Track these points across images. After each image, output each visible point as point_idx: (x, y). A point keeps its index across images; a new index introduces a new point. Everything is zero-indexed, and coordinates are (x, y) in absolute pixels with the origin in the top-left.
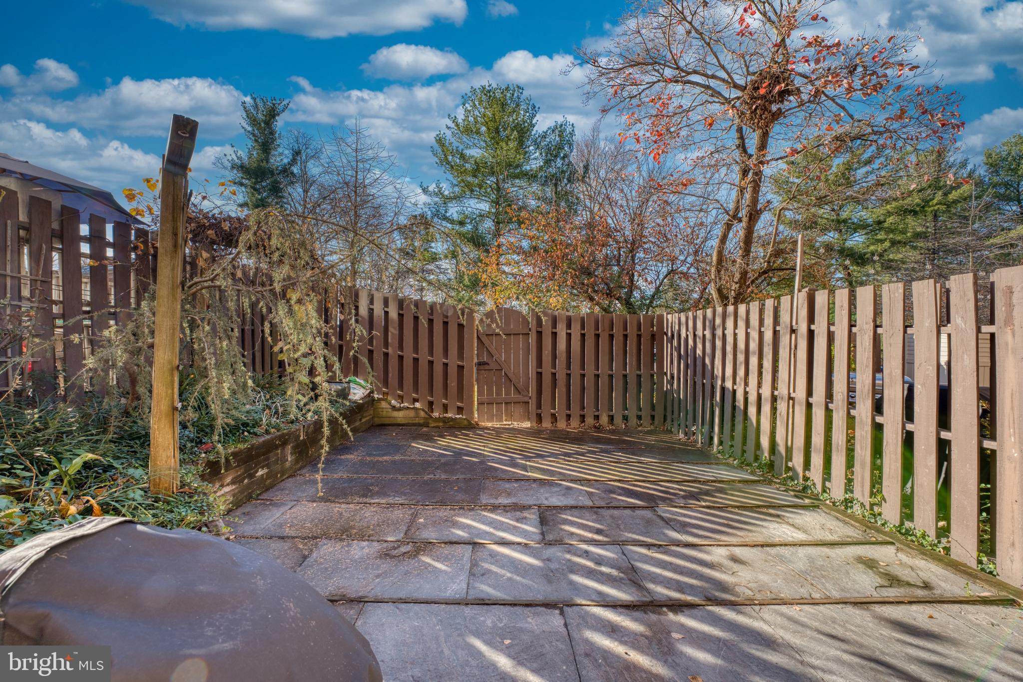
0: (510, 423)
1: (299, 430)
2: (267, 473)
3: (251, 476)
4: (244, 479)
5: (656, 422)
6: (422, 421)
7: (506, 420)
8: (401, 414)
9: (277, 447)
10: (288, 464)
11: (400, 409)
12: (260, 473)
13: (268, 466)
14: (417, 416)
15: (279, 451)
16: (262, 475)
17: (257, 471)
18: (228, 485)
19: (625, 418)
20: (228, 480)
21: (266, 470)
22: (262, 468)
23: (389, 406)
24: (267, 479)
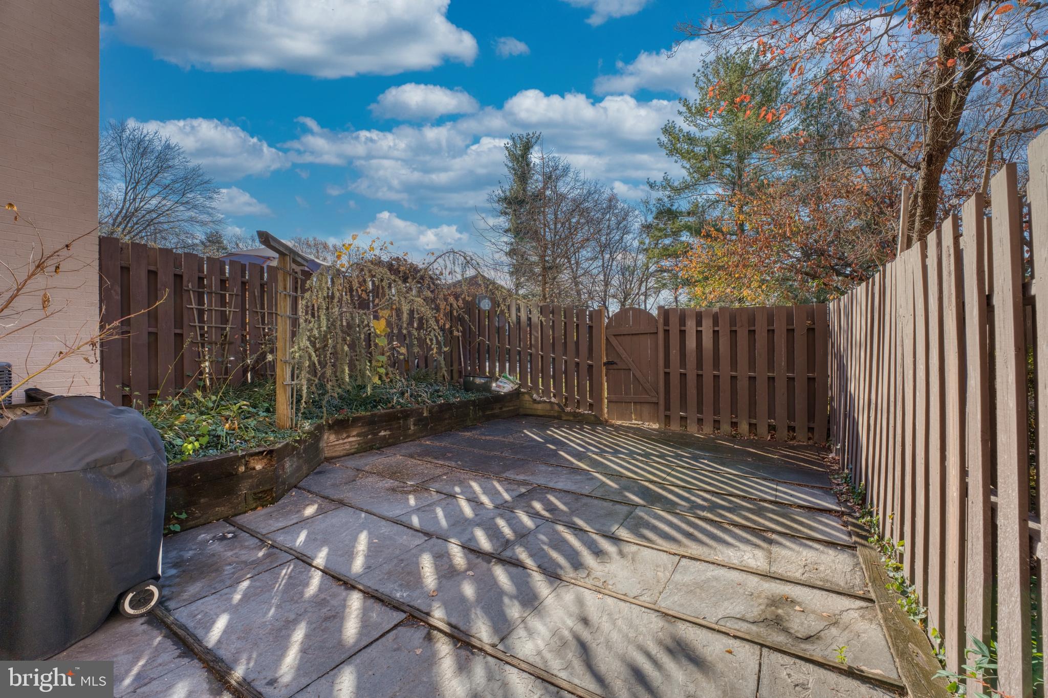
0: (640, 423)
1: (423, 409)
2: (389, 435)
3: (375, 434)
4: (368, 435)
5: (816, 436)
6: (556, 414)
7: (636, 420)
8: (539, 406)
9: (399, 419)
10: (410, 432)
11: (539, 402)
12: (382, 433)
13: (390, 430)
14: (552, 409)
15: (401, 421)
16: (385, 435)
17: (380, 432)
18: (354, 436)
19: (772, 428)
20: (355, 433)
21: (388, 433)
22: (385, 430)
23: (530, 399)
24: (389, 438)
